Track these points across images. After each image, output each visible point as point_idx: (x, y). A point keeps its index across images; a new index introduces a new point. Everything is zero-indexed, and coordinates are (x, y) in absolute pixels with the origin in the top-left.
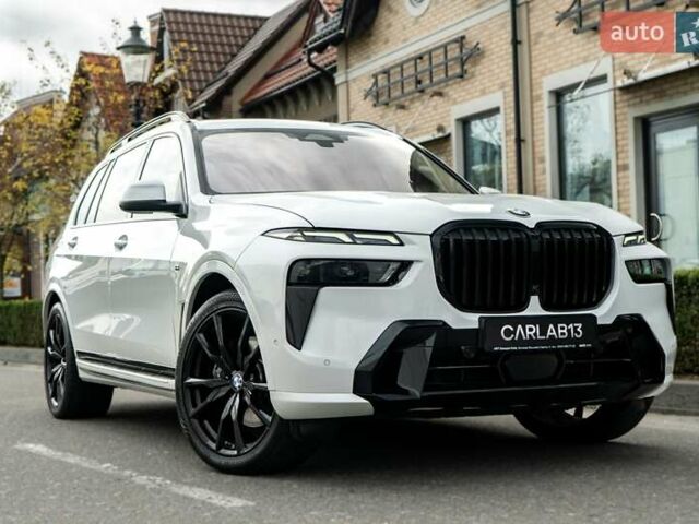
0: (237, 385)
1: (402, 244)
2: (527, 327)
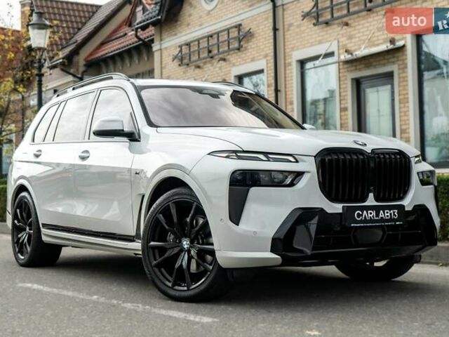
0: (186, 246)
1: (297, 161)
2: (369, 212)
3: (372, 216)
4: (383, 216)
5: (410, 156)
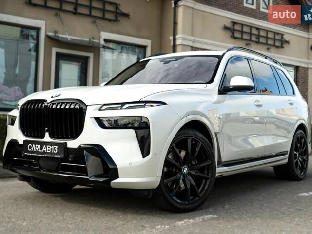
2: (36, 145)
3: (37, 148)
4: (45, 149)
5: (87, 105)
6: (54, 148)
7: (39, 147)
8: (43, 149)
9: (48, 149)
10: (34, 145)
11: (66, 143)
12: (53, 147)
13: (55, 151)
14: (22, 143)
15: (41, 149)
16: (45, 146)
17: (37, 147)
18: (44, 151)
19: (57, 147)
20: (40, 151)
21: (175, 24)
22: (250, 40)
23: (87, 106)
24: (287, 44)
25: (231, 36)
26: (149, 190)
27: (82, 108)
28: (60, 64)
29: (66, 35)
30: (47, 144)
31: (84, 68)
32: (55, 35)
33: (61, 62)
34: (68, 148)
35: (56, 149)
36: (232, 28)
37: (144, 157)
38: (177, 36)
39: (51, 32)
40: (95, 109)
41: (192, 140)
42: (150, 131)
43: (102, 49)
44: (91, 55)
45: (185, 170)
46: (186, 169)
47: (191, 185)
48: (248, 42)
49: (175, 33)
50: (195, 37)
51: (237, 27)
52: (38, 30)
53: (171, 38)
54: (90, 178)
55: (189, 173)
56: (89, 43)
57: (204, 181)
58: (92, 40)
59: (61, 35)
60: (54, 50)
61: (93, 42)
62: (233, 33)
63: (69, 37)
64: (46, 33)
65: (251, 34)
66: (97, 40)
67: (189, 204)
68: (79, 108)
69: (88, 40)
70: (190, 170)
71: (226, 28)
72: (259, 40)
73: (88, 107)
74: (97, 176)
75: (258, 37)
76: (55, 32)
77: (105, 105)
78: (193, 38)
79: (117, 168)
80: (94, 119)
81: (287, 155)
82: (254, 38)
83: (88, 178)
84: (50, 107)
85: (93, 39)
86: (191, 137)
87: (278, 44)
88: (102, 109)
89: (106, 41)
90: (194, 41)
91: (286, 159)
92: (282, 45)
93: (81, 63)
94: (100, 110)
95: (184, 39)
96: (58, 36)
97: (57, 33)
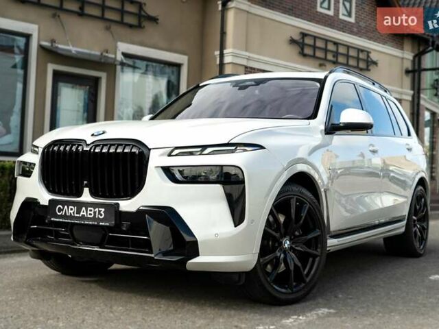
2: (70, 207)
3: (72, 212)
4: (85, 213)
5: (150, 147)
6: (100, 211)
7: (75, 209)
8: (82, 213)
9: (89, 212)
10: (66, 207)
11: (118, 204)
12: (97, 210)
13: (101, 215)
14: (47, 204)
15: (78, 212)
16: (84, 208)
17: (72, 209)
18: (83, 215)
19: (103, 210)
20: (76, 215)
21: (223, 33)
22: (325, 59)
23: (150, 150)
24: (375, 66)
25: (300, 53)
26: (240, 274)
27: (143, 152)
28: (59, 88)
29: (68, 45)
30: (87, 205)
31: (92, 94)
32: (52, 45)
33: (61, 85)
34: (121, 212)
35: (102, 212)
36: (301, 41)
37: (236, 226)
38: (225, 51)
39: (46, 41)
40: (162, 155)
41: (297, 200)
42: (244, 187)
43: (119, 68)
44: (103, 76)
45: (287, 244)
46: (288, 242)
47: (295, 265)
48: (322, 62)
49: (222, 47)
50: (250, 52)
51: (308, 41)
52: (28, 37)
53: (217, 53)
54: (155, 256)
55: (291, 248)
56: (101, 59)
57: (311, 259)
58: (105, 54)
59: (60, 46)
60: (51, 68)
61: (107, 57)
62: (302, 49)
63: (73, 49)
64: (39, 41)
65: (326, 50)
66: (112, 54)
67: (292, 293)
68: (137, 152)
69: (98, 53)
70: (293, 243)
71: (293, 41)
72: (337, 59)
73: (152, 151)
74: (165, 254)
75: (336, 54)
76: (53, 41)
77: (177, 148)
78: (247, 54)
79: (197, 241)
80: (160, 169)
81: (405, 222)
82: (330, 57)
83: (153, 255)
84: (92, 150)
85: (107, 52)
86: (296, 197)
87: (362, 65)
88: (173, 154)
89: (125, 55)
90: (249, 59)
91: (403, 226)
92: (368, 66)
93: (88, 87)
94: (170, 155)
95: (235, 55)
96: (57, 47)
97: (55, 42)
